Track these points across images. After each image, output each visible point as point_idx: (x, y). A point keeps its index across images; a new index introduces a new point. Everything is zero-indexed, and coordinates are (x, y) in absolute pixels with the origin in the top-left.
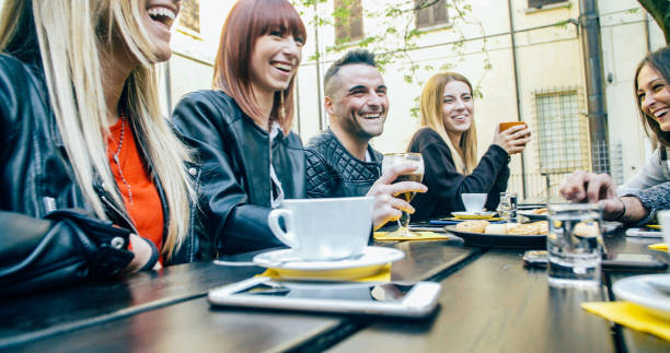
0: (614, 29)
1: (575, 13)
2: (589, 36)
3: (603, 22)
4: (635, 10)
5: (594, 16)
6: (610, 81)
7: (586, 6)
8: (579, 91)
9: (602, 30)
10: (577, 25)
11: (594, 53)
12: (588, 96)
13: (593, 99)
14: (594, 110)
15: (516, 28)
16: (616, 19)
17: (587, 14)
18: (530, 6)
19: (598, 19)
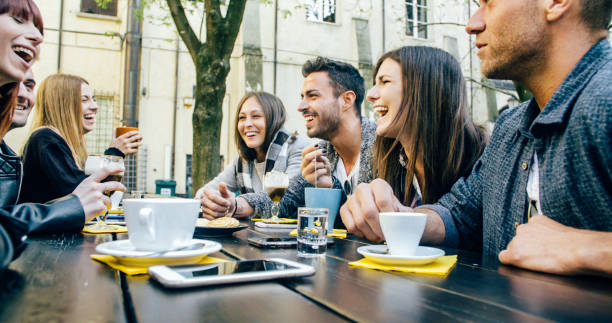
0: (153, 51)
1: (122, 29)
2: (132, 52)
3: (144, 43)
4: (170, 41)
5: (138, 37)
6: (144, 94)
7: (133, 26)
8: (116, 98)
9: (143, 49)
10: (122, 40)
11: (134, 68)
12: (125, 103)
13: (129, 107)
14: (128, 116)
15: (65, 27)
16: (155, 44)
17: (133, 32)
18: (81, 11)
19: (141, 40)
